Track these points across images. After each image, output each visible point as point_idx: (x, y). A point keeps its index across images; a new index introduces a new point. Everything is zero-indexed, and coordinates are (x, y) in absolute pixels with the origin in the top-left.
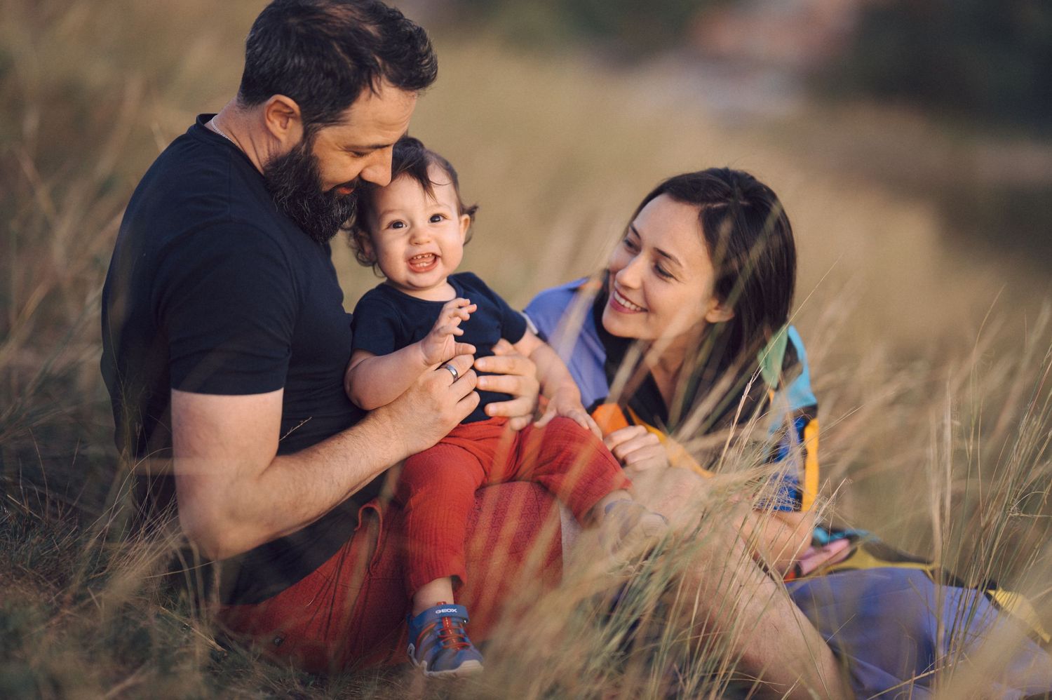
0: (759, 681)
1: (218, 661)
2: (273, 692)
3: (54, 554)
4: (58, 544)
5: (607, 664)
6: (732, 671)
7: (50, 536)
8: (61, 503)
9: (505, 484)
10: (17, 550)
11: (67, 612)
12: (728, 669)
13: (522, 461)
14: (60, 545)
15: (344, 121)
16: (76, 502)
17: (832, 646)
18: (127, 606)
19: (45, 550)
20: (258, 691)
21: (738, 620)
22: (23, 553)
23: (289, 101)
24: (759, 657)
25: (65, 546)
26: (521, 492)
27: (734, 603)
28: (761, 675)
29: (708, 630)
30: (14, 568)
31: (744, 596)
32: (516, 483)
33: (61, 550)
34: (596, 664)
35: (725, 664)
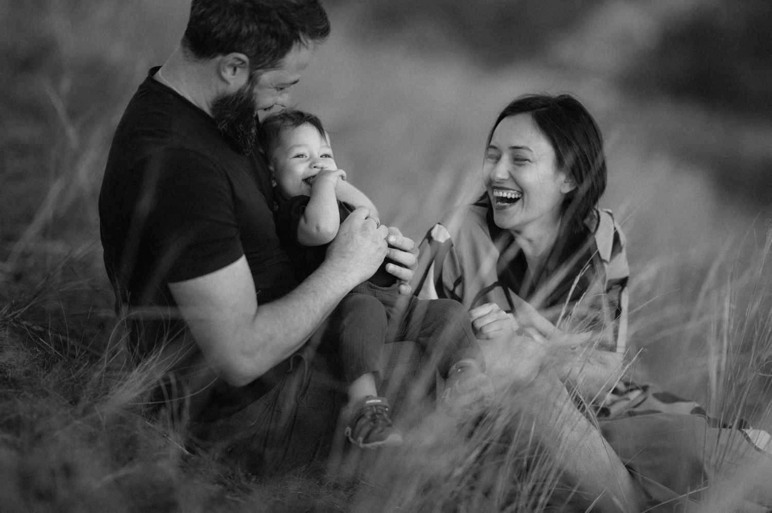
0: (574, 490)
1: (186, 461)
2: (225, 485)
3: (71, 381)
4: (74, 374)
5: (466, 473)
6: (556, 483)
7: (69, 368)
8: (78, 348)
9: (397, 343)
10: (44, 378)
11: (78, 422)
12: (554, 481)
13: (410, 326)
14: (76, 374)
15: (279, 67)
16: (88, 347)
17: (629, 468)
18: (122, 420)
19: (65, 378)
20: (215, 484)
21: (561, 447)
22: (48, 379)
23: (243, 57)
24: (576, 474)
25: (79, 376)
26: (408, 348)
27: (559, 433)
28: (577, 487)
29: (540, 452)
30: (42, 390)
31: (566, 430)
32: (404, 342)
33: (76, 378)
34: (458, 472)
35: (552, 476)
